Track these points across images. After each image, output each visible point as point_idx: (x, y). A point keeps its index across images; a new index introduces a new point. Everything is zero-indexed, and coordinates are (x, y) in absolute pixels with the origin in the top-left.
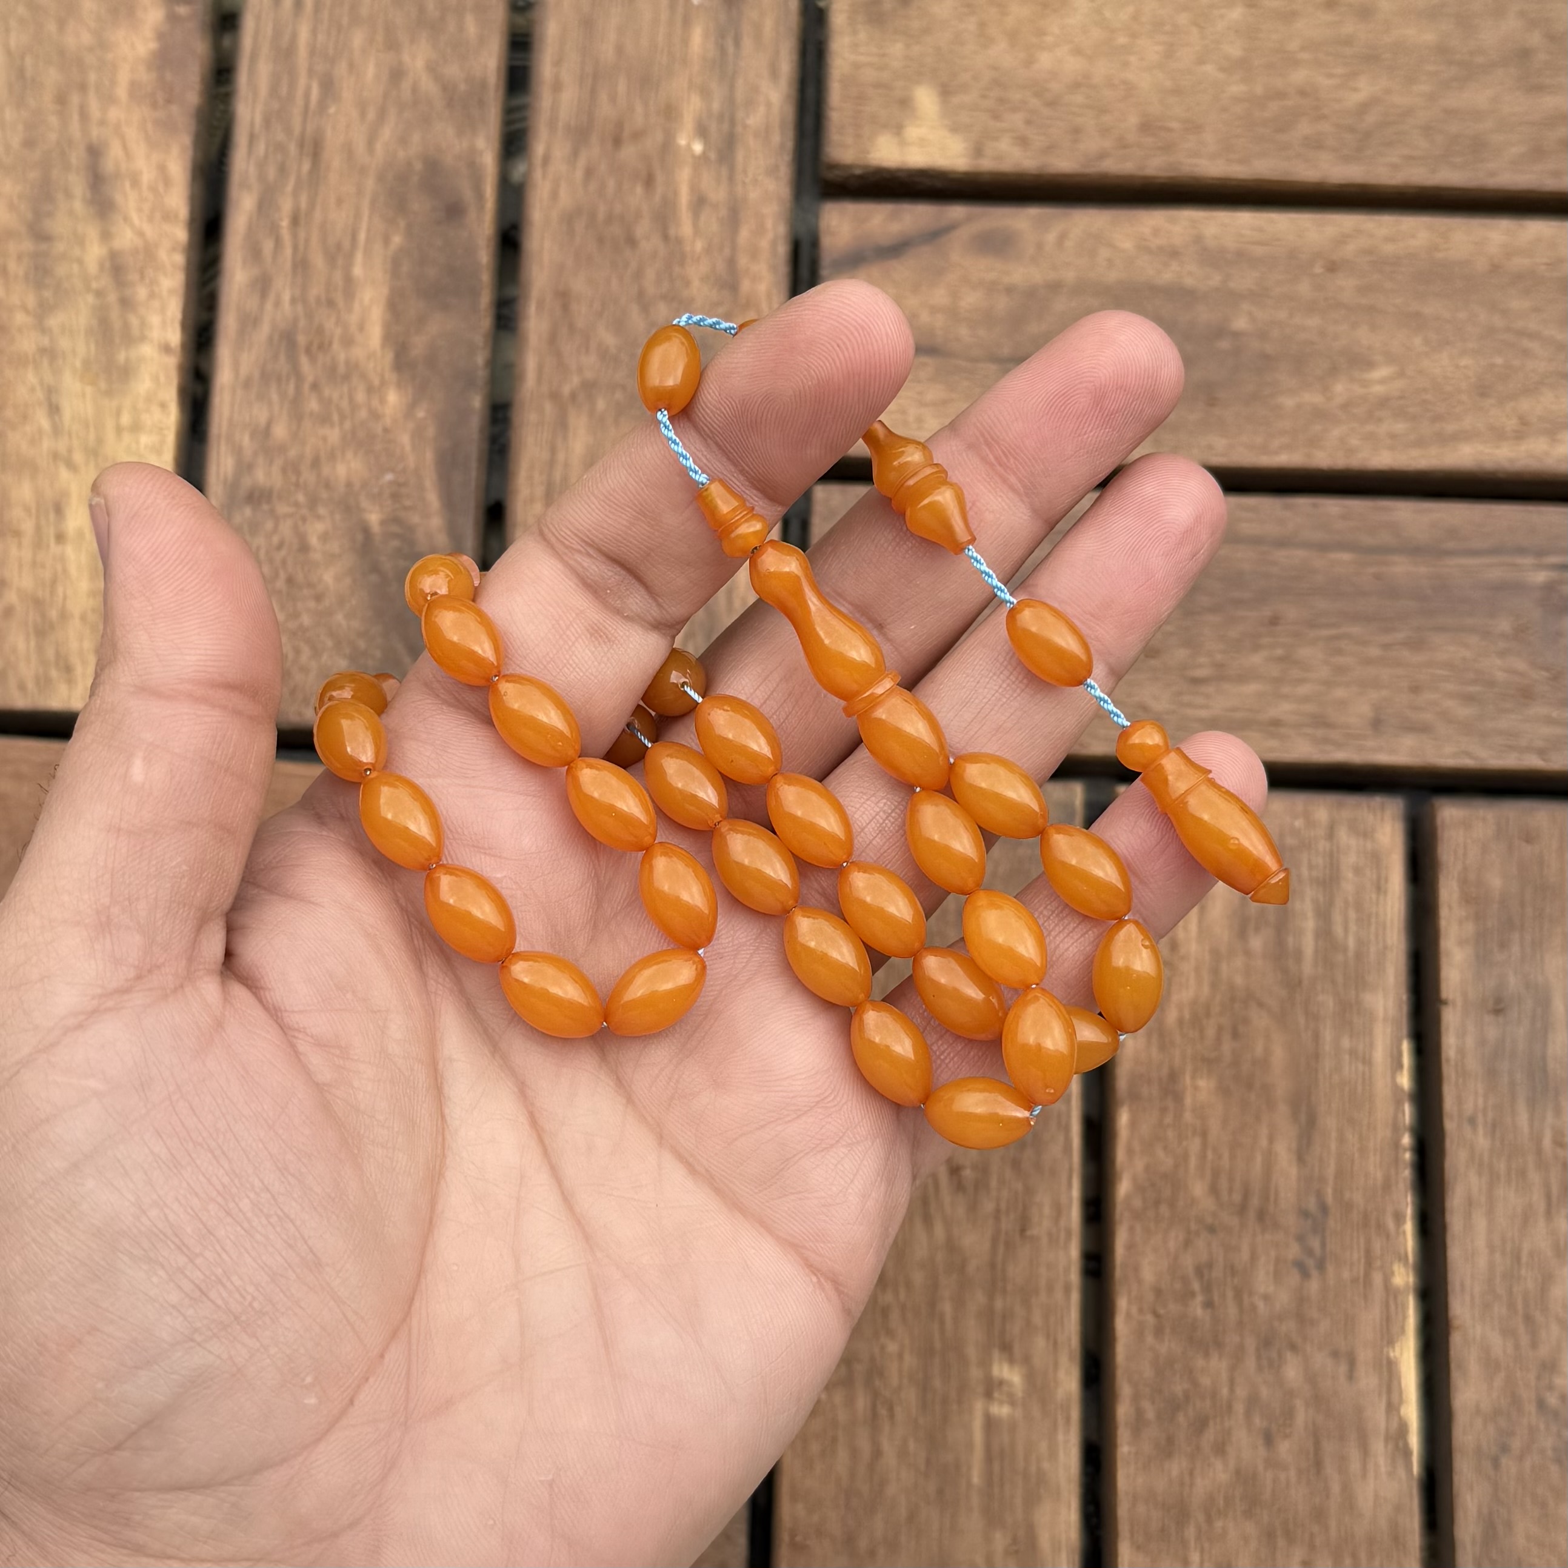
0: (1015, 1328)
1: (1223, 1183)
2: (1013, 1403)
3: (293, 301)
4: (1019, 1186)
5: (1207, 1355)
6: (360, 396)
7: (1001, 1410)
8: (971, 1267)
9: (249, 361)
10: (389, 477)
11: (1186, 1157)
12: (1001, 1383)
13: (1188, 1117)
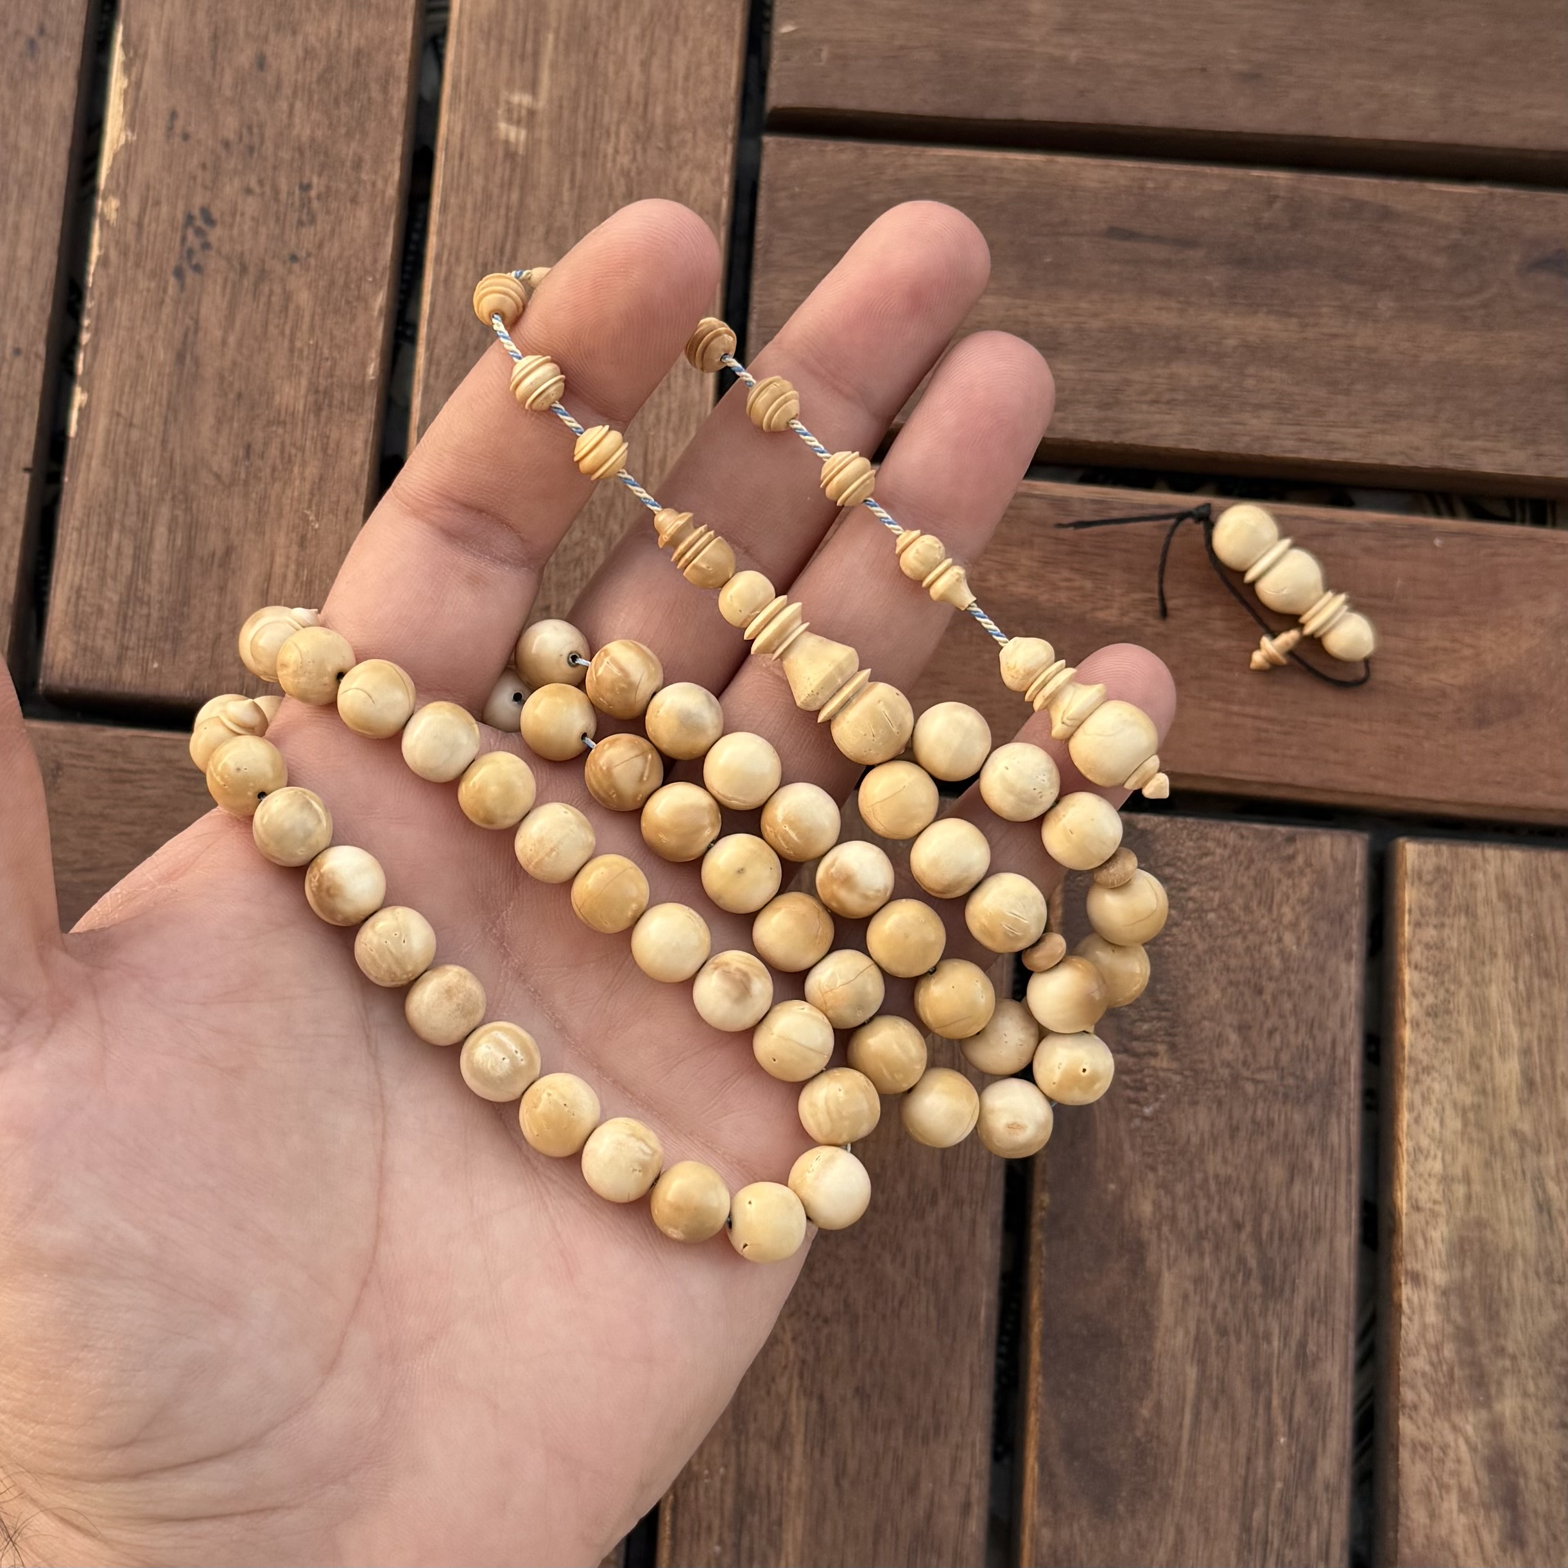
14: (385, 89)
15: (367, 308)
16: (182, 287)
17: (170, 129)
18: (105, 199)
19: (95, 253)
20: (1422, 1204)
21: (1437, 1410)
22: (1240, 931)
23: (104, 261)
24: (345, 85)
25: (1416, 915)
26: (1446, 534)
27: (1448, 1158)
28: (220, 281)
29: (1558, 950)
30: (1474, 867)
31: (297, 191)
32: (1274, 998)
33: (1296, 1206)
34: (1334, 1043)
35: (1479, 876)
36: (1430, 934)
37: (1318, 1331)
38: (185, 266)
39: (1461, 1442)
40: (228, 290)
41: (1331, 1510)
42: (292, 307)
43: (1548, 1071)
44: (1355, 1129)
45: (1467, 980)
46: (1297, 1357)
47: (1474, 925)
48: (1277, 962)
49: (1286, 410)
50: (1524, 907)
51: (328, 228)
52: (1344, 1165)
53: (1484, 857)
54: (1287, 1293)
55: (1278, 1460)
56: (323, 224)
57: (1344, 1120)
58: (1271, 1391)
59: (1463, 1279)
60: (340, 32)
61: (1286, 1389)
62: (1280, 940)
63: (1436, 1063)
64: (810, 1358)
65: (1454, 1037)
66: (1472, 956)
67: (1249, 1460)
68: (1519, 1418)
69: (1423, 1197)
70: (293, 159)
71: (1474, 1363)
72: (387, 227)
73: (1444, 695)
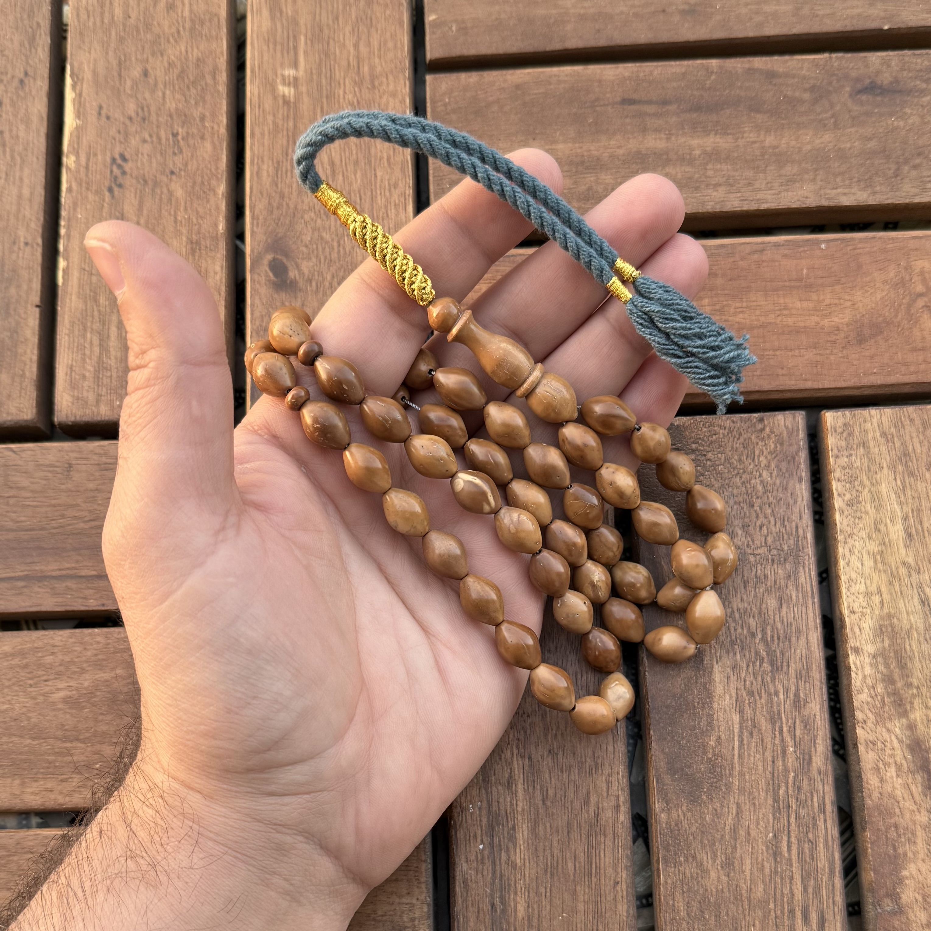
14: (214, 78)
15: (215, 194)
16: (113, 197)
17: (100, 114)
18: (67, 157)
19: (64, 186)
20: (856, 610)
21: (877, 721)
22: (738, 473)
23: (69, 190)
24: (192, 78)
25: (835, 451)
26: (828, 241)
27: (868, 582)
28: (133, 190)
29: (917, 460)
30: (865, 421)
31: (171, 138)
32: (761, 508)
33: (785, 620)
34: (797, 527)
35: (868, 426)
36: (844, 461)
37: (805, 688)
38: (113, 185)
39: (893, 737)
40: (138, 196)
41: (824, 785)
42: (173, 200)
43: (919, 527)
44: (814, 573)
45: (867, 483)
46: (795, 702)
47: (868, 452)
48: (760, 488)
49: (732, 185)
50: (896, 439)
51: (190, 154)
52: (810, 594)
53: (870, 416)
54: (785, 668)
55: (790, 760)
56: (187, 153)
57: (807, 569)
58: (782, 723)
59: (884, 648)
60: (187, 52)
61: (790, 721)
62: (760, 476)
63: (855, 531)
64: (522, 737)
65: (864, 516)
66: (869, 470)
67: (773, 762)
68: (925, 722)
69: (856, 606)
70: (167, 121)
71: (895, 693)
72: (222, 150)
73: (838, 329)
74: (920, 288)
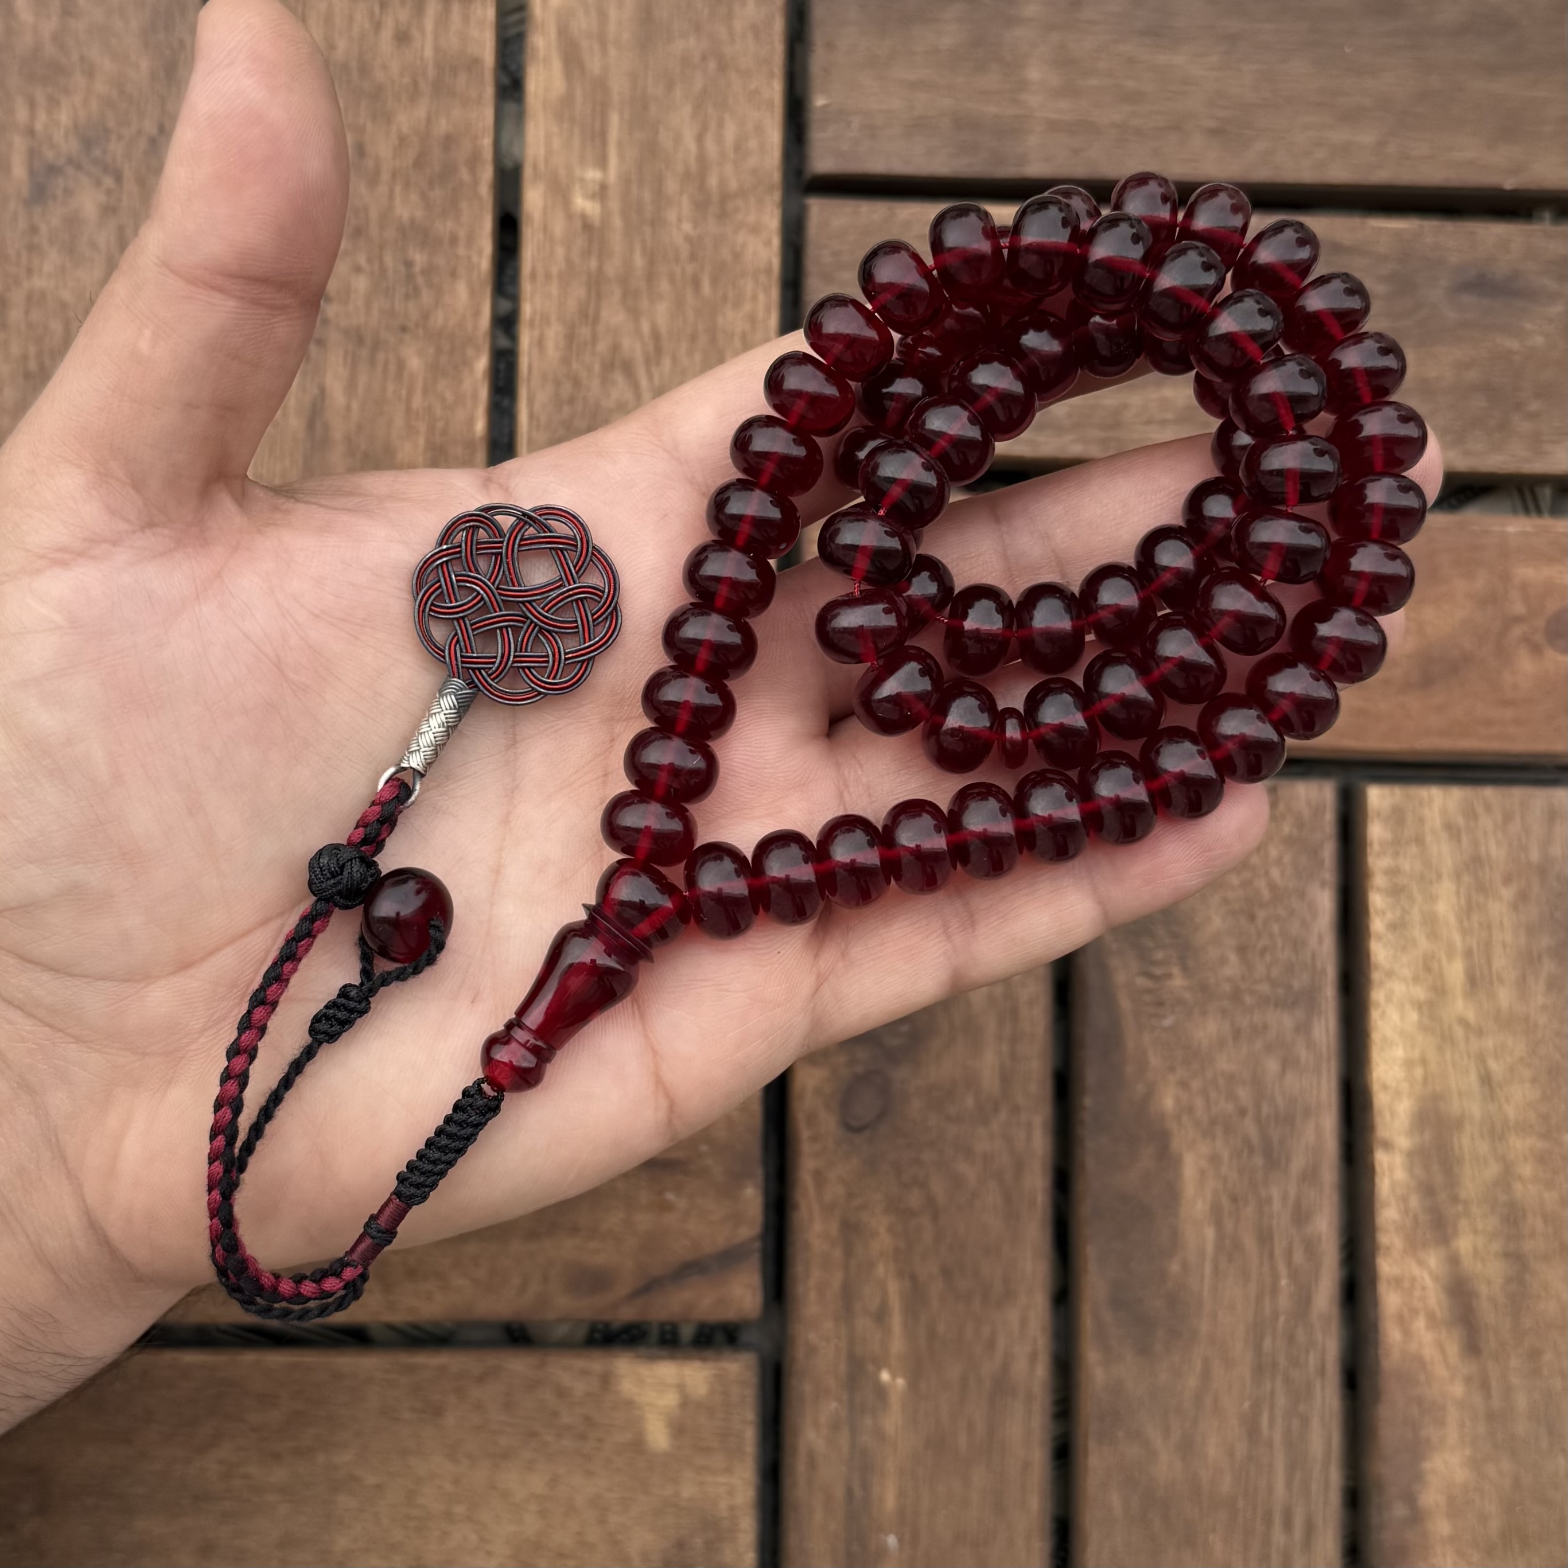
0: (580, 242)
1: (392, 368)
2: (582, 180)
3: (1269, 1200)
4: (575, 366)
5: (413, 221)
6: (1199, 1103)
7: (593, 175)
8: (617, 293)
9: (1309, 1134)
10: (1167, 1022)
11: (425, 392)
12: (593, 197)
13: (422, 427)
14: (473, 171)
15: (472, 371)
20: (1388, 1084)
21: (1405, 1250)
24: (437, 168)
25: (1376, 846)
27: (1409, 1045)
28: (340, 352)
29: (1491, 868)
30: (1421, 804)
31: (402, 268)
32: (1265, 923)
33: (1288, 1092)
36: (1388, 862)
37: (1309, 1192)
39: (1426, 1274)
40: (349, 361)
41: (1324, 1336)
42: (405, 373)
43: (1486, 969)
45: (1419, 898)
46: (1294, 1213)
47: (1423, 852)
48: (1266, 894)
50: (1463, 835)
51: (432, 300)
52: (1325, 1057)
53: (1429, 795)
54: (1283, 1165)
55: (1281, 1299)
56: (427, 297)
57: (1324, 1021)
58: (1273, 1244)
59: (1424, 1144)
60: (429, 120)
61: (1285, 1241)
62: (1267, 873)
63: (1396, 968)
65: (1410, 946)
66: (1422, 878)
67: (1258, 1299)
68: (1472, 1251)
69: (1389, 1078)
70: (396, 239)
71: (1435, 1210)
74: (1519, 608)
